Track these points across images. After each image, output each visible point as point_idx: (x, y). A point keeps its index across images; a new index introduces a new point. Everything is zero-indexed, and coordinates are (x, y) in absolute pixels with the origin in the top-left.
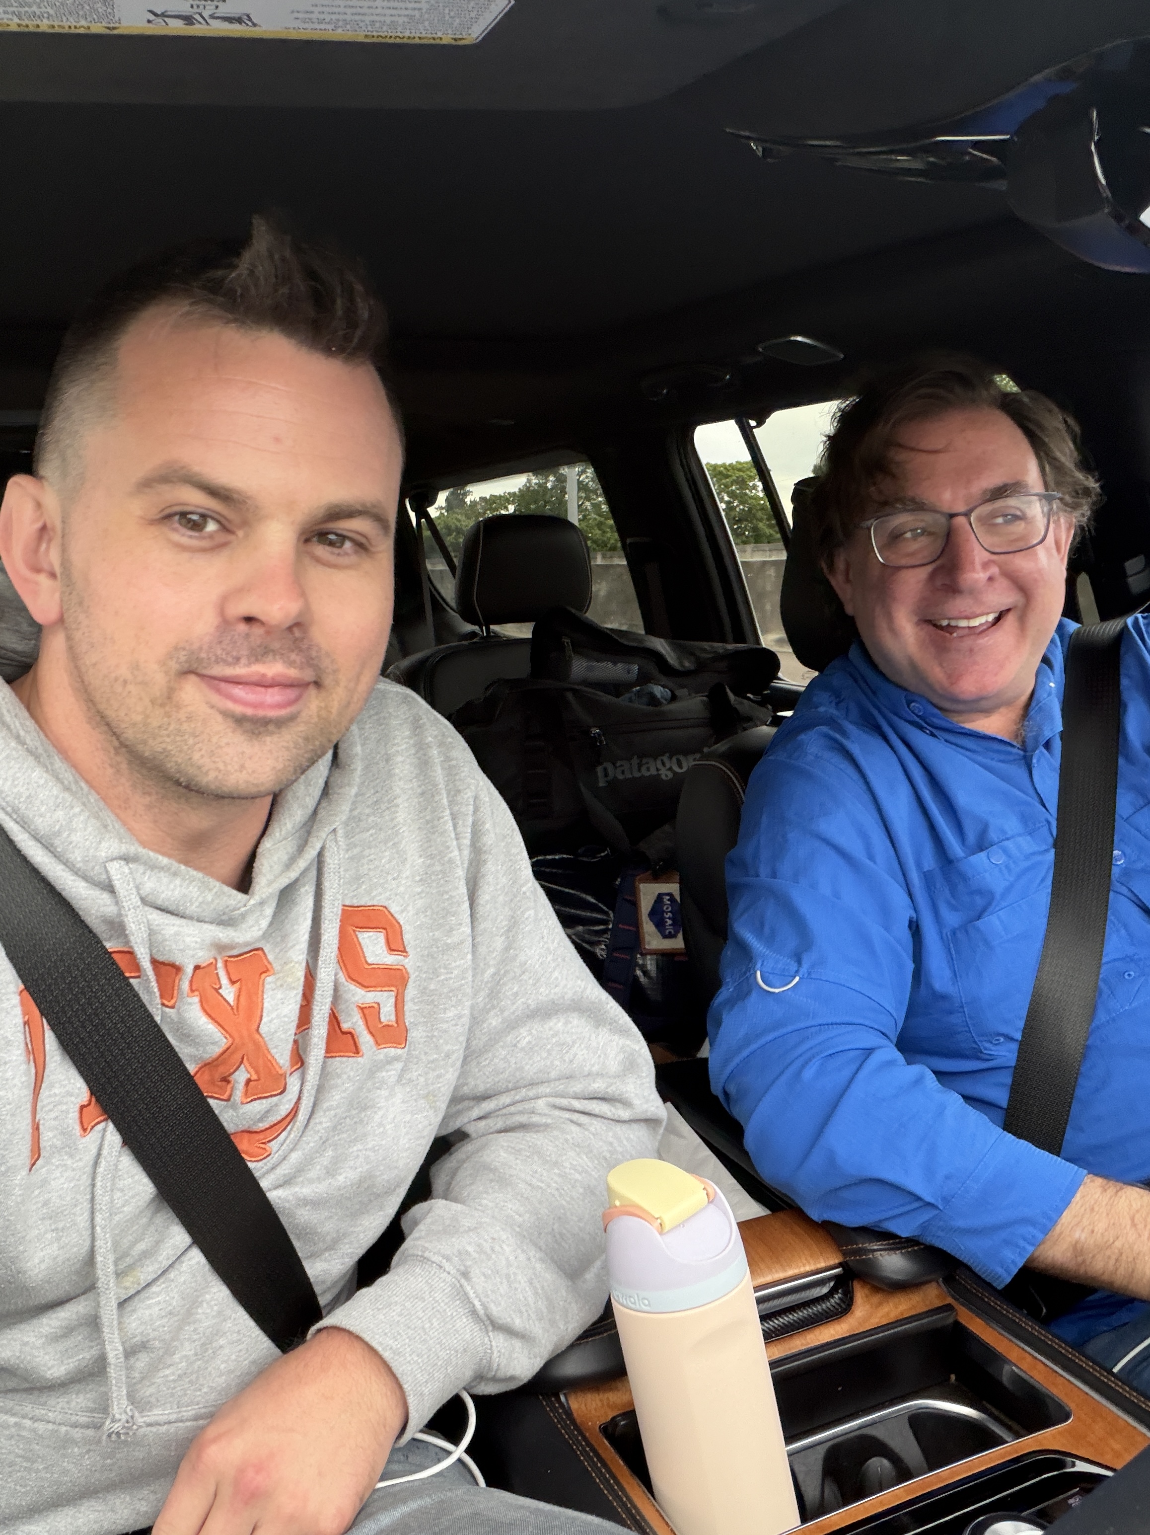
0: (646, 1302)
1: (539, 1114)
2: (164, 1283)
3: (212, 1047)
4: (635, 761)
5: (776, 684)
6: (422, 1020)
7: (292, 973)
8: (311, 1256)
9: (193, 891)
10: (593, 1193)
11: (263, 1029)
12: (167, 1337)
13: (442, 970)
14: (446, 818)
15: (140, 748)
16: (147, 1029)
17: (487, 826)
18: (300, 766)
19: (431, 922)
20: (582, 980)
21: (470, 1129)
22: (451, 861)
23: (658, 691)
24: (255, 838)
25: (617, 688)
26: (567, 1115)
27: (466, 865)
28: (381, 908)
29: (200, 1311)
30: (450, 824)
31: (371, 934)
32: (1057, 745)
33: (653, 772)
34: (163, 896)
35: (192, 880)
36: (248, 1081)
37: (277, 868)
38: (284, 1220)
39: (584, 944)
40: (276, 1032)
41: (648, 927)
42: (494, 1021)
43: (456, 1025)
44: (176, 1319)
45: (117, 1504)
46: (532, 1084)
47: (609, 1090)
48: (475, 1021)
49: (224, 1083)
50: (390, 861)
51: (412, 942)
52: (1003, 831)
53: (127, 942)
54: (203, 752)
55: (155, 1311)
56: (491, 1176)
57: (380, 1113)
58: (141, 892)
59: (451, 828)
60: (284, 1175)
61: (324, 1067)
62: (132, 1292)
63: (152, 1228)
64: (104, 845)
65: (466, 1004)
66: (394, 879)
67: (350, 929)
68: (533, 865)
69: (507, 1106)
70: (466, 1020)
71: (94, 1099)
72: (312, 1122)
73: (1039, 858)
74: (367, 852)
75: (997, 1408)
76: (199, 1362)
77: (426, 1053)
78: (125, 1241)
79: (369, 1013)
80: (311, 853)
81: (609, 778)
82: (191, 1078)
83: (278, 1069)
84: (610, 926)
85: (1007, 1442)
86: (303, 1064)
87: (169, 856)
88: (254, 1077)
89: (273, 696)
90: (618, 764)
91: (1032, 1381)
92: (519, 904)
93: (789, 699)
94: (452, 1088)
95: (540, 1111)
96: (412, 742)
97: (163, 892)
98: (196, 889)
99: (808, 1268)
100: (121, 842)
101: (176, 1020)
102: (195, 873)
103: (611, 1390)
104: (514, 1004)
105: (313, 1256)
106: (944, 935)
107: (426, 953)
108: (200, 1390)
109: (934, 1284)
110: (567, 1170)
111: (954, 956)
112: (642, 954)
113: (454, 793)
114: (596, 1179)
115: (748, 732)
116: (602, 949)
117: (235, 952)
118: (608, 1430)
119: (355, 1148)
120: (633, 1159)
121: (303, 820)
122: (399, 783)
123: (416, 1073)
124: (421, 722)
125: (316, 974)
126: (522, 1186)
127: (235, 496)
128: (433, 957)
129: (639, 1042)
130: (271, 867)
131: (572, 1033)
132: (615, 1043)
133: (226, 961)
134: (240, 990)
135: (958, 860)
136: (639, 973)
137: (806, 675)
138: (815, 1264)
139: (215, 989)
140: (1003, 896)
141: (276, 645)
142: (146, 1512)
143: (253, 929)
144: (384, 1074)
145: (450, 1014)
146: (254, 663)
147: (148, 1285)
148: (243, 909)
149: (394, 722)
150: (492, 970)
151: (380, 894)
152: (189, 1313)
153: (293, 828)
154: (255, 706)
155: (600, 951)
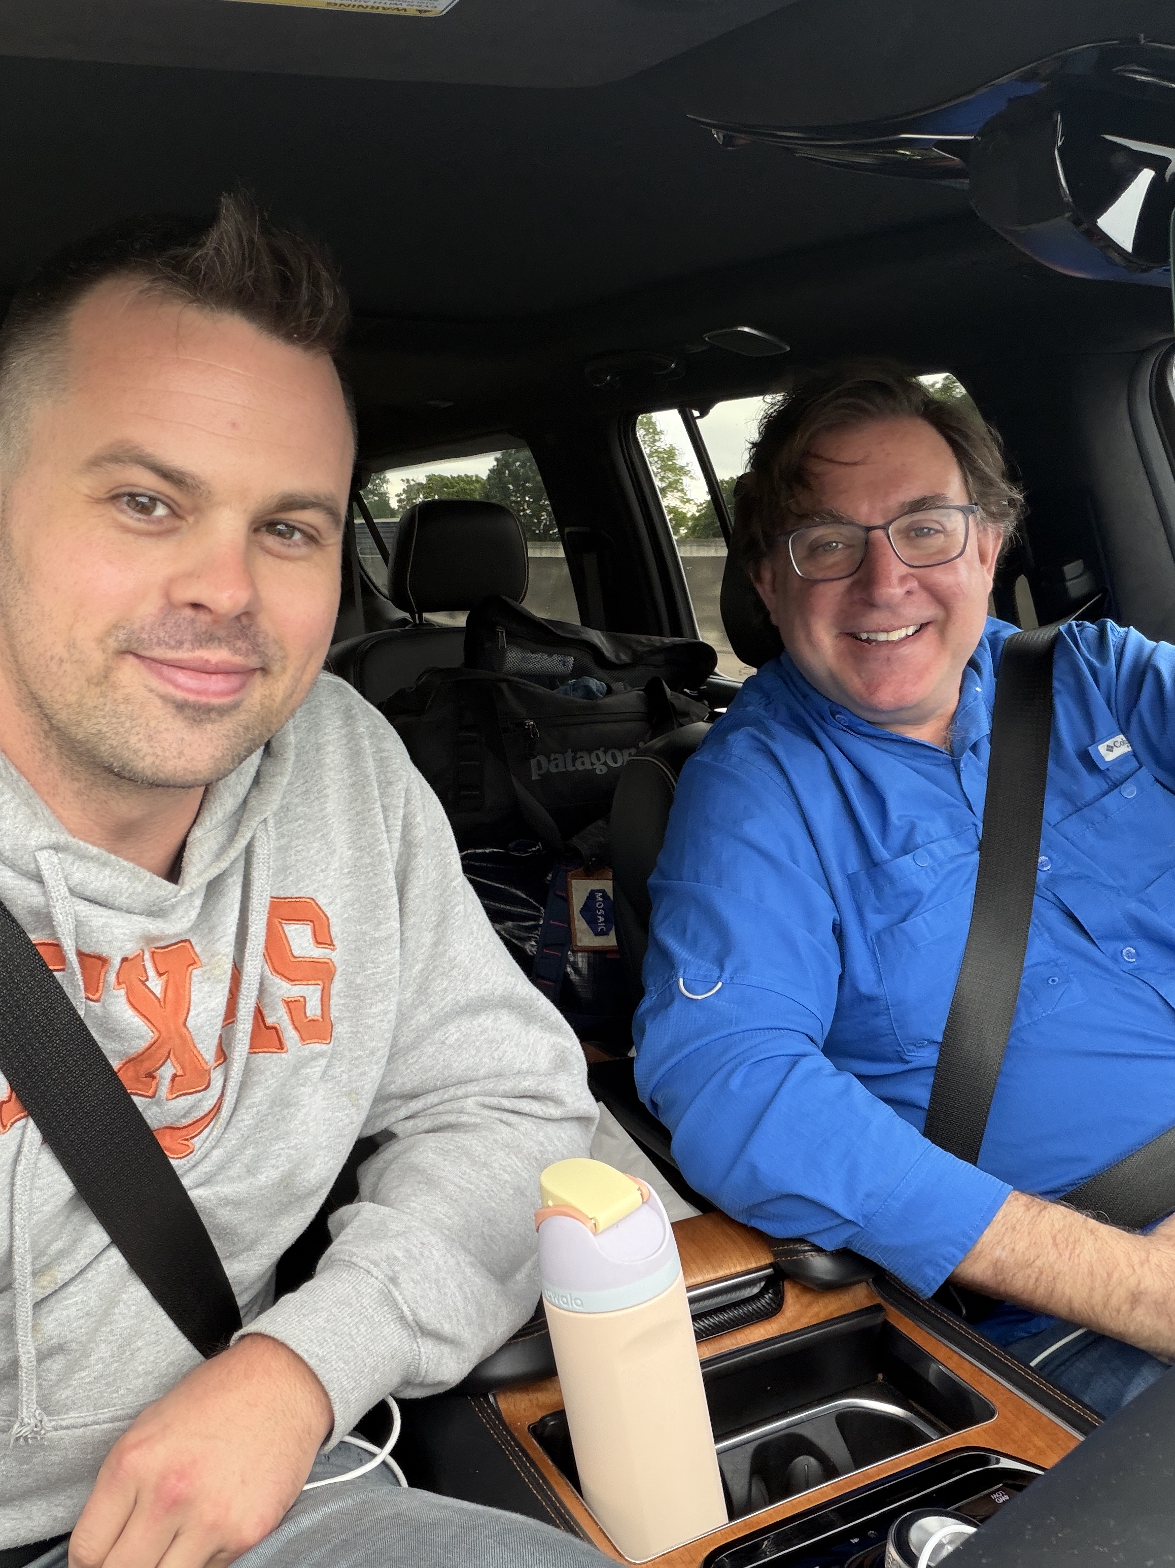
0: (579, 1302)
1: (469, 1114)
2: (81, 1283)
3: (138, 1041)
4: (570, 754)
5: (713, 679)
6: (347, 1015)
7: (219, 966)
8: (231, 1255)
9: (123, 882)
10: (522, 1194)
11: (190, 1023)
12: (84, 1338)
13: (369, 965)
14: (377, 810)
15: (73, 730)
16: (69, 1022)
17: (418, 819)
18: (238, 755)
19: (359, 915)
20: (512, 976)
21: (398, 1129)
22: (380, 854)
23: (594, 684)
24: (187, 829)
25: (551, 680)
26: (497, 1114)
27: (395, 859)
28: (308, 900)
29: (116, 1310)
30: (381, 816)
31: (297, 926)
32: (985, 749)
33: (588, 766)
34: (92, 886)
35: (123, 870)
36: (175, 1076)
37: (208, 858)
38: (204, 1219)
39: (514, 941)
40: (202, 1026)
41: (580, 925)
42: (422, 1018)
43: (382, 1021)
44: (93, 1319)
45: (35, 1511)
46: (461, 1083)
47: (540, 1088)
48: (402, 1017)
49: (149, 1079)
50: (318, 852)
51: (339, 935)
52: (928, 834)
53: (54, 934)
54: (141, 736)
55: (73, 1312)
56: (419, 1177)
57: (304, 1111)
58: (69, 882)
59: (382, 821)
60: (206, 1173)
61: (247, 1064)
62: (49, 1291)
63: (69, 1227)
64: (34, 833)
65: (393, 999)
66: (322, 871)
67: (276, 921)
68: (463, 859)
69: (436, 1105)
70: (392, 1016)
71: (14, 1095)
72: (234, 1121)
73: (963, 860)
74: (294, 844)
75: (922, 1405)
76: (116, 1365)
77: (350, 1050)
78: (43, 1240)
79: (294, 1007)
80: (241, 844)
81: (542, 772)
82: (114, 1074)
83: (204, 1065)
84: (541, 922)
85: (933, 1440)
86: (225, 1059)
87: (99, 846)
88: (180, 1073)
89: (217, 683)
90: (553, 756)
91: (957, 1379)
92: (449, 899)
93: (726, 695)
94: (377, 1085)
95: (469, 1111)
96: (343, 732)
97: (92, 882)
98: (126, 880)
99: (739, 1269)
100: (50, 829)
101: (100, 1014)
102: (125, 863)
103: (541, 1390)
104: (443, 1000)
105: (232, 1256)
106: (869, 939)
107: (353, 947)
108: (117, 1392)
109: (864, 1285)
110: (496, 1171)
111: (879, 960)
112: (574, 952)
113: (386, 785)
114: (526, 1180)
115: (683, 729)
116: (533, 946)
117: (162, 944)
118: (537, 1430)
119: (277, 1147)
120: (564, 1159)
121: (233, 809)
122: (329, 773)
123: (339, 1070)
124: (353, 712)
125: (242, 967)
126: (451, 1188)
127: (189, 480)
128: (359, 950)
129: (571, 1039)
130: (202, 856)
131: (502, 1030)
132: (546, 1041)
133: (153, 953)
134: (167, 981)
135: (886, 862)
136: (569, 970)
137: (743, 671)
138: (746, 1265)
139: (141, 980)
140: (930, 897)
141: (221, 633)
142: (63, 1518)
143: (183, 920)
144: (308, 1070)
145: (374, 1010)
146: (198, 649)
147: (65, 1285)
148: (173, 900)
149: (326, 712)
150: (419, 966)
151: (308, 886)
152: (107, 1313)
153: (223, 817)
154: (199, 693)
155: (530, 947)
